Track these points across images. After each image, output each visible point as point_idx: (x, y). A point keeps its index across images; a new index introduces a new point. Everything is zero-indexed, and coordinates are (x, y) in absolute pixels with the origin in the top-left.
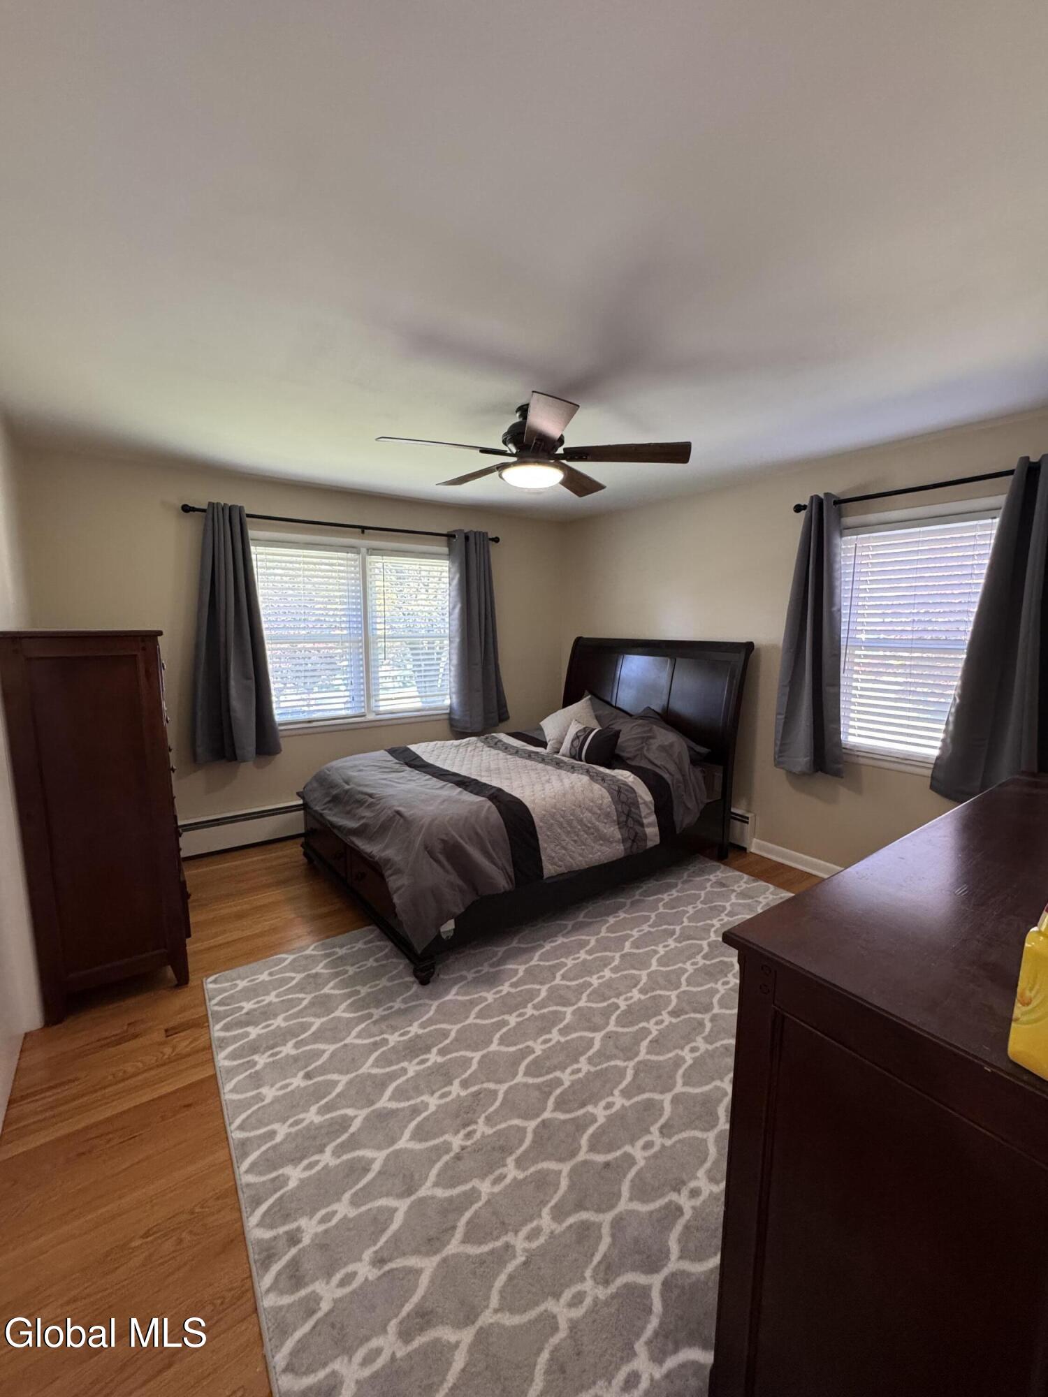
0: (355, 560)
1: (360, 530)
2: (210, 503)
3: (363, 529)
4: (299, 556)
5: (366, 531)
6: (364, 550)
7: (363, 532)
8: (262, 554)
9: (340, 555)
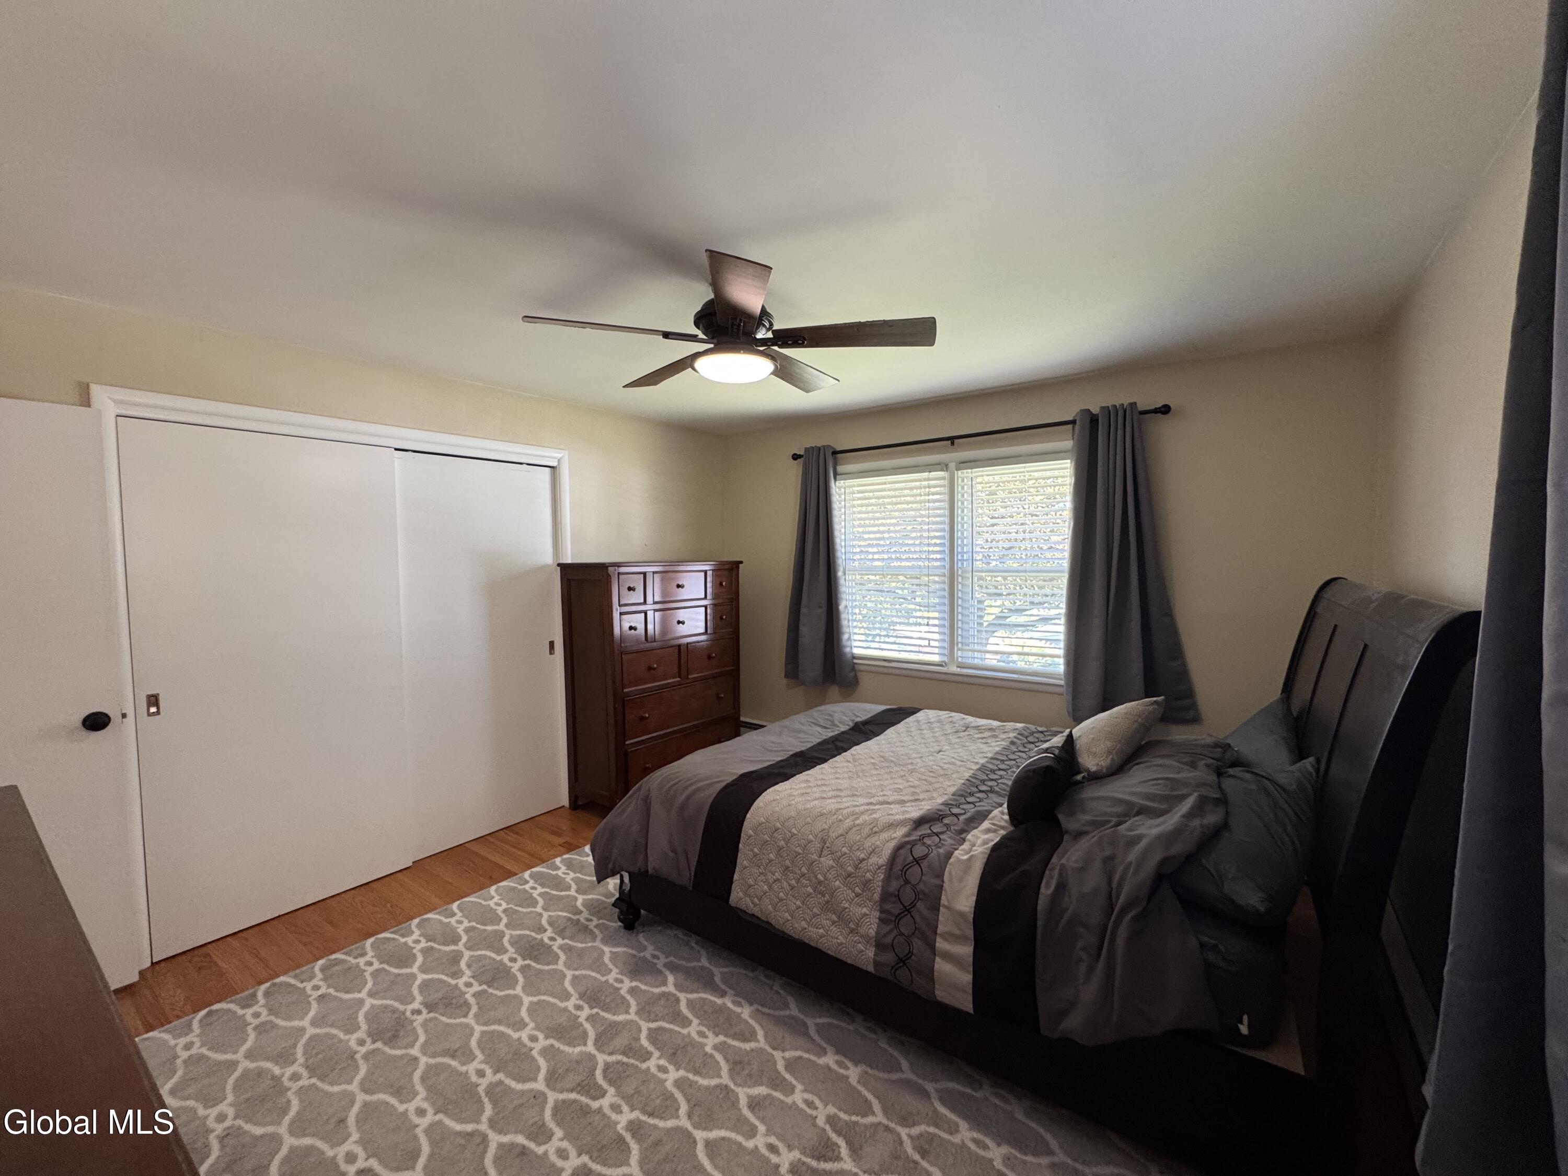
0: (944, 478)
1: (949, 442)
2: (806, 449)
3: (952, 439)
4: (885, 483)
5: (956, 441)
6: (952, 465)
7: (953, 444)
8: (850, 487)
9: (925, 475)
